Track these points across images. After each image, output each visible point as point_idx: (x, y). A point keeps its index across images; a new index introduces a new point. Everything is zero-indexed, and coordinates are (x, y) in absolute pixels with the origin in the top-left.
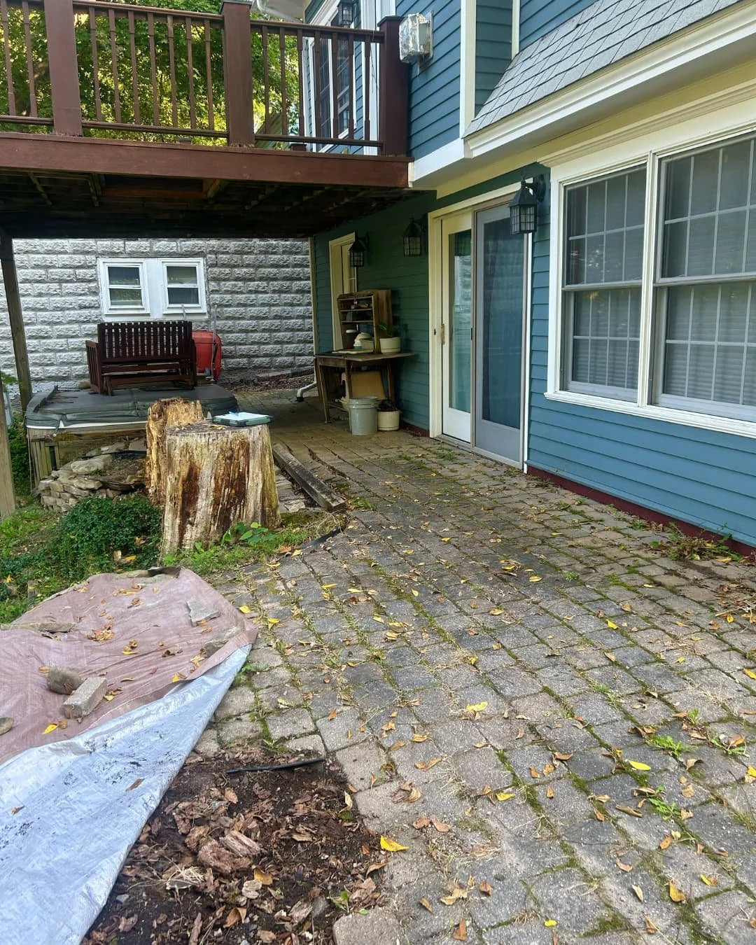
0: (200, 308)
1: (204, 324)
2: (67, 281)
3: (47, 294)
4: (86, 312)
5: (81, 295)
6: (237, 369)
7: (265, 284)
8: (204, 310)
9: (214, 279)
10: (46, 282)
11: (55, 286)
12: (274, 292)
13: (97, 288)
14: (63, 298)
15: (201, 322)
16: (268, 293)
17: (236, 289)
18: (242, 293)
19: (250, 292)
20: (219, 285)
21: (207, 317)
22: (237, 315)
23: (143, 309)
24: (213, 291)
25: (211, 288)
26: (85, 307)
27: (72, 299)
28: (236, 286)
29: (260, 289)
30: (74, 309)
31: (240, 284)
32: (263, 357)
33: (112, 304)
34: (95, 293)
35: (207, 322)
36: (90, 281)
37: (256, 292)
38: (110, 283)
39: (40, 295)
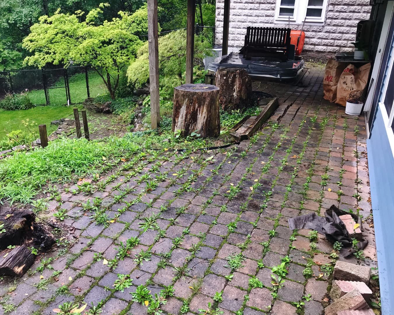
0: (321, 19)
1: (320, 28)
2: (263, 3)
3: (253, 9)
4: (267, 18)
5: (267, 10)
6: (333, 52)
7: (360, 7)
8: (323, 20)
9: (332, 4)
10: (254, 3)
11: (257, 5)
12: (364, 12)
13: (275, 7)
14: (260, 11)
15: (320, 27)
16: (360, 13)
17: (343, 10)
18: (345, 12)
19: (350, 12)
20: (334, 7)
21: (323, 24)
22: (340, 24)
23: (293, 18)
24: (330, 11)
25: (329, 9)
26: (268, 16)
27: (263, 11)
28: (343, 8)
29: (356, 11)
30: (263, 16)
31: (346, 7)
32: (349, 47)
33: (280, 15)
34: (273, 9)
35: (323, 26)
36: (272, 3)
37: (354, 12)
38: (281, 5)
39: (251, 9)
